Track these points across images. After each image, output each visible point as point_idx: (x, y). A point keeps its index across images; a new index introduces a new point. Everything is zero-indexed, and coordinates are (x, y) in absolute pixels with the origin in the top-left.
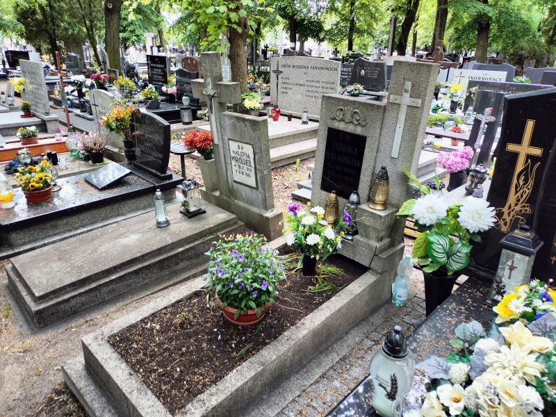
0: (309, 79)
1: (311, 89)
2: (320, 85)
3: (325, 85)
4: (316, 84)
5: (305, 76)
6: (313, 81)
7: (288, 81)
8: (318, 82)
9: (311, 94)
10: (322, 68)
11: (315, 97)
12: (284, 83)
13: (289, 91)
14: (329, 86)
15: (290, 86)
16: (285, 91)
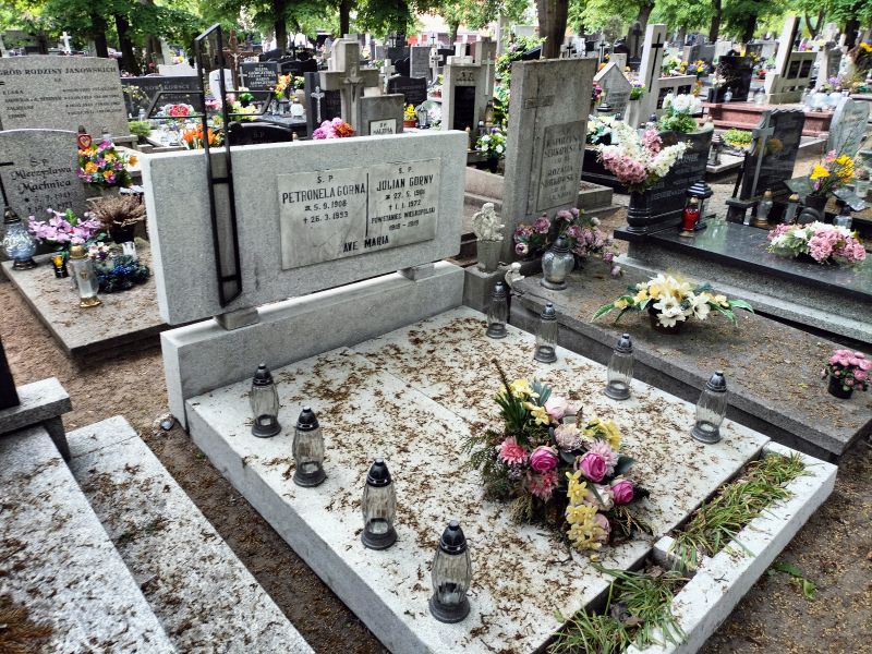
0: (68, 87)
1: (74, 102)
2: (93, 93)
3: (99, 93)
4: (84, 94)
5: (56, 84)
6: (76, 90)
7: (20, 96)
8: (86, 90)
9: (77, 109)
10: (89, 70)
11: (87, 112)
12: (11, 101)
13: (26, 111)
14: (106, 93)
15: (30, 104)
16: (18, 112)
